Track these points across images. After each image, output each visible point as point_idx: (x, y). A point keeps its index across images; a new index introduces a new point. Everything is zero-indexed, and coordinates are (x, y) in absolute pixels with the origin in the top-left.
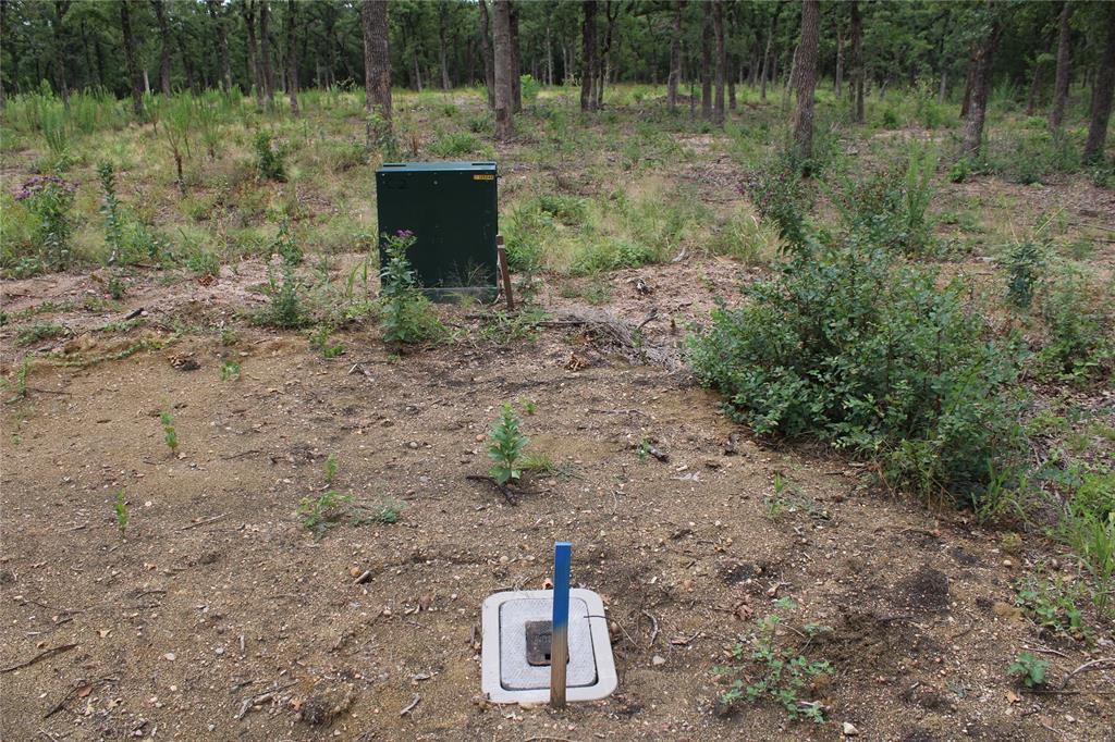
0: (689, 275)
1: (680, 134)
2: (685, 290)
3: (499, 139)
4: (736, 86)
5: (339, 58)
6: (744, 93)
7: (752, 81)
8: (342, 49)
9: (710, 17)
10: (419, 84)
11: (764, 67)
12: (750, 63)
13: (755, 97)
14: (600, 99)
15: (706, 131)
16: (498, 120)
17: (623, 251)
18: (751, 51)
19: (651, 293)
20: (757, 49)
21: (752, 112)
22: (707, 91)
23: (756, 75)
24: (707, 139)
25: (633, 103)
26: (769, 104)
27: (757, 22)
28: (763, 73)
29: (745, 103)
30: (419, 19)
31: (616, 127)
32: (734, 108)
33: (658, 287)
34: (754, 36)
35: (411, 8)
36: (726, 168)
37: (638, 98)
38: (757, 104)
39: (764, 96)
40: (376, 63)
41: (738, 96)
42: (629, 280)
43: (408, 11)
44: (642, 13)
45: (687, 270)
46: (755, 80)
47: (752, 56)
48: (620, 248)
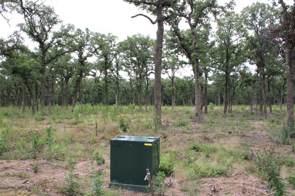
0: (235, 183)
1: (252, 121)
2: (232, 191)
3: (196, 121)
4: (272, 106)
5: (164, 97)
6: (274, 107)
7: (278, 104)
8: (165, 95)
9: (261, 87)
10: (184, 105)
11: (281, 100)
12: (277, 99)
13: (278, 109)
14: (231, 110)
15: (261, 120)
16: (196, 116)
17: (213, 170)
18: (277, 96)
19: (217, 192)
20: (279, 95)
21: (277, 113)
22: (261, 107)
23: (279, 102)
24: (261, 122)
25: (241, 111)
26: (283, 111)
27: (278, 88)
28: (281, 102)
29: (275, 111)
30: (184, 88)
31: (233, 118)
32: (271, 112)
33: (221, 189)
34: (278, 92)
35: (183, 85)
36: (264, 133)
37: (243, 109)
38: (279, 111)
39: (281, 109)
40: (157, 100)
41: (273, 109)
42: (210, 185)
43: (182, 86)
44: (245, 86)
45: (236, 181)
46: (279, 104)
47: (278, 97)
48: (212, 168)
